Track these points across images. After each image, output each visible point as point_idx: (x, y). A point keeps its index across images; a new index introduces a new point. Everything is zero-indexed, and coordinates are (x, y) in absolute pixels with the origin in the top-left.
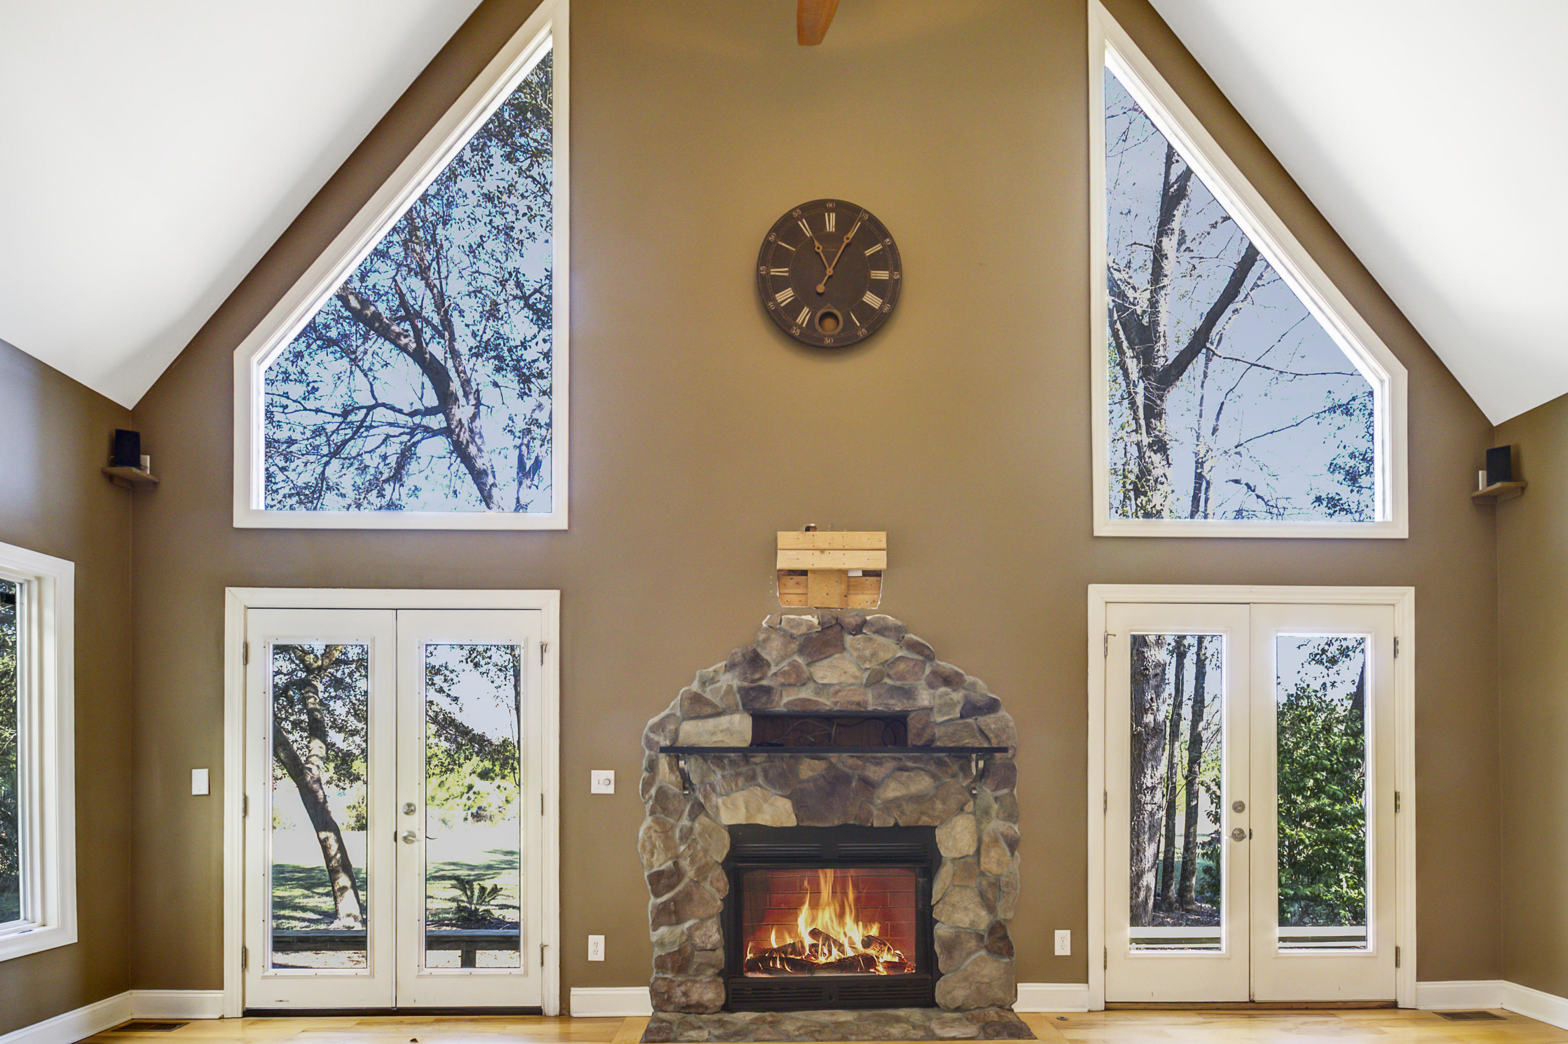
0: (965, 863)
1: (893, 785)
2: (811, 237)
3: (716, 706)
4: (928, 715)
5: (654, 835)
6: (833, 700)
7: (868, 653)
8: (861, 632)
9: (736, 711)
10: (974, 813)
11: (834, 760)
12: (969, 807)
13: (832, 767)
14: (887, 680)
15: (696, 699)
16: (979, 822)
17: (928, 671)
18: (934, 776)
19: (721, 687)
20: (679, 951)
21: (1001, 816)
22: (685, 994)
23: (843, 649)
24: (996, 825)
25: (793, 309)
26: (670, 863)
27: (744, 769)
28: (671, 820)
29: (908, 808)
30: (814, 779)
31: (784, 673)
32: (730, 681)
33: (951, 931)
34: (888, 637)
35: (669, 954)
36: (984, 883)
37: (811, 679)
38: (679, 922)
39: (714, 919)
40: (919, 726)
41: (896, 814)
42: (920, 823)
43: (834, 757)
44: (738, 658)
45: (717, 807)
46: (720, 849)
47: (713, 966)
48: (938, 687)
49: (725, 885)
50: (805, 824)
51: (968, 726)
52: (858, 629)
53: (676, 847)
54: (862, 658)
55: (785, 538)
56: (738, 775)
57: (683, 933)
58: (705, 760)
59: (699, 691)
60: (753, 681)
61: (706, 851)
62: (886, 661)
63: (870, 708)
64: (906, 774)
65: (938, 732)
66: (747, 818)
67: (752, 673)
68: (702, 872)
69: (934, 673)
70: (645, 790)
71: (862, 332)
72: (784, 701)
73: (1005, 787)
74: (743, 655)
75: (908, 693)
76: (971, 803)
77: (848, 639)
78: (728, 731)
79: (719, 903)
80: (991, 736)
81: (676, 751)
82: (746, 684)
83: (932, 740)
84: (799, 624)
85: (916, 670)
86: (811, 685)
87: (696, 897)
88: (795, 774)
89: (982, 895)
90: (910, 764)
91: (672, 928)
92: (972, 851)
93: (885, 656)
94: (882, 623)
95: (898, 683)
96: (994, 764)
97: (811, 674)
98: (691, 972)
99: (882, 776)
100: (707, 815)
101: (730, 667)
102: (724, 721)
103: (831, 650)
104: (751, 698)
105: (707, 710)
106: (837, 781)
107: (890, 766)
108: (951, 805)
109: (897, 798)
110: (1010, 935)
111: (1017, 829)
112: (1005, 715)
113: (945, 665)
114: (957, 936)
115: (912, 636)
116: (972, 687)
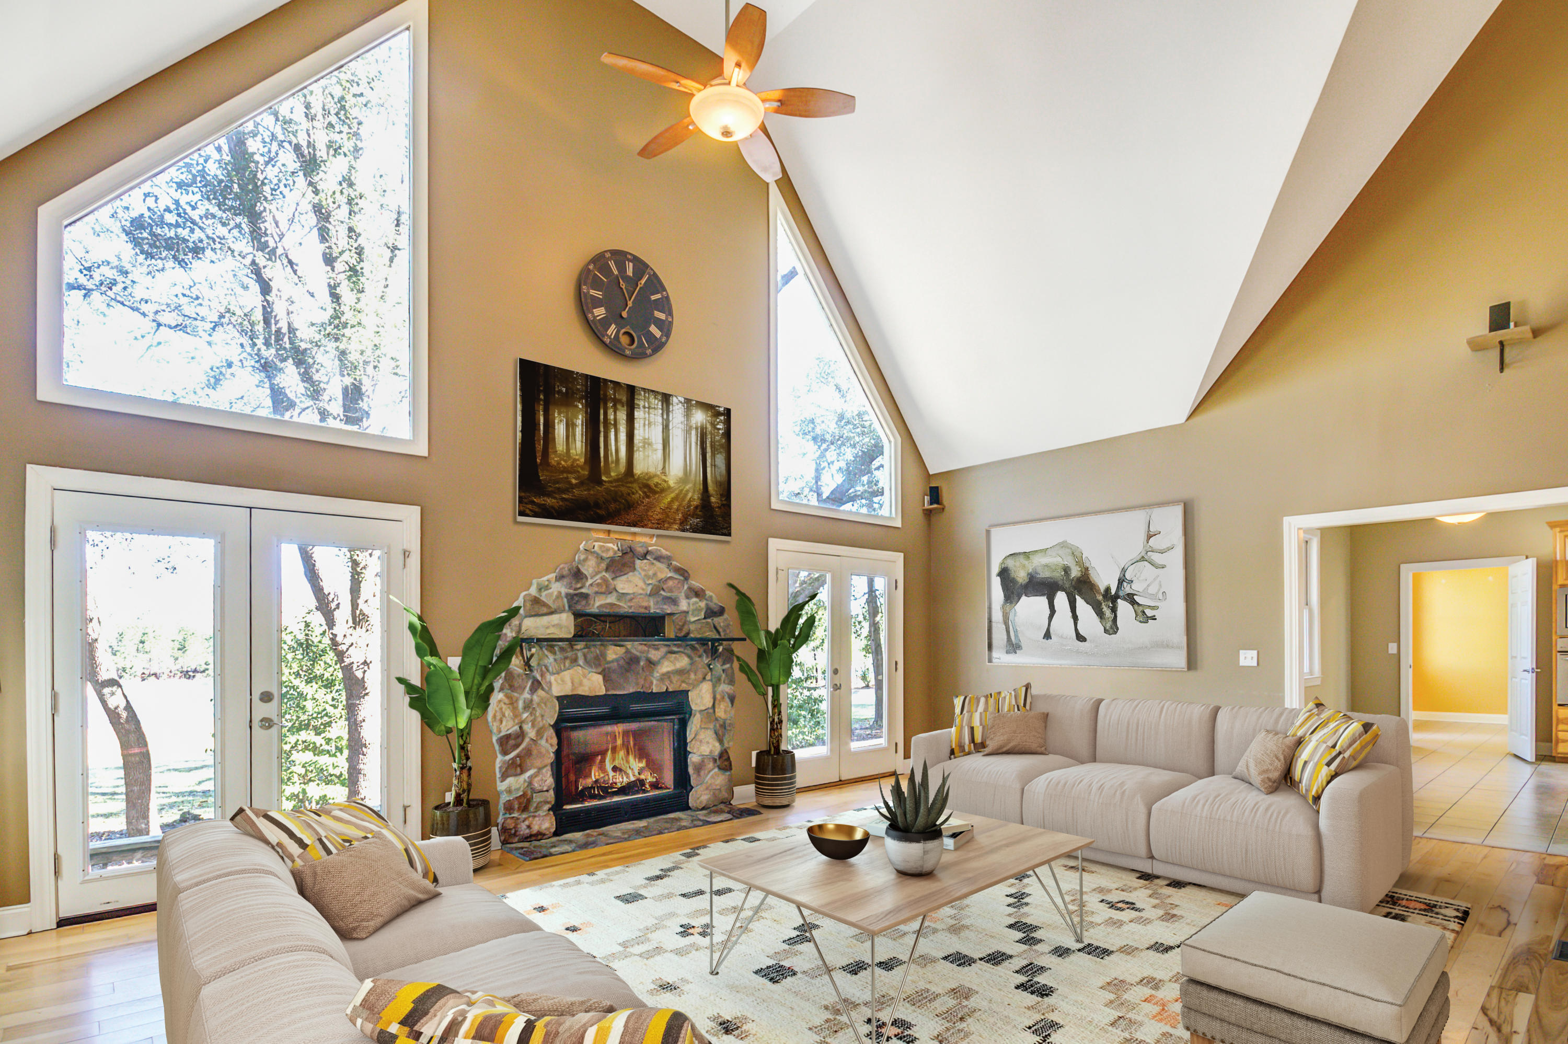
0: (707, 713)
1: (666, 663)
2: (617, 275)
3: (549, 607)
4: (686, 617)
5: (505, 706)
6: (629, 604)
7: (651, 573)
8: (646, 558)
9: (563, 611)
10: (711, 680)
11: (629, 647)
12: (708, 677)
13: (628, 651)
14: (662, 592)
15: (536, 601)
16: (714, 686)
17: (686, 587)
18: (689, 657)
19: (552, 593)
20: (523, 795)
21: (726, 682)
22: (529, 827)
24: (723, 688)
25: (605, 323)
26: (517, 728)
27: (569, 654)
28: (516, 694)
29: (675, 679)
30: (617, 660)
31: (598, 585)
32: (560, 588)
33: (698, 758)
34: (662, 563)
35: (516, 798)
36: (718, 725)
37: (615, 589)
38: (522, 772)
39: (549, 768)
40: (680, 624)
41: (667, 683)
42: (681, 689)
43: (629, 645)
44: (565, 572)
45: (550, 683)
46: (551, 715)
47: (548, 803)
48: (692, 598)
49: (555, 741)
50: (610, 693)
51: (707, 623)
52: (644, 556)
53: (521, 715)
54: (647, 577)
56: (566, 658)
57: (525, 781)
58: (542, 648)
59: (537, 595)
60: (576, 589)
61: (542, 717)
62: (661, 579)
63: (652, 611)
64: (674, 655)
65: (692, 627)
66: (573, 690)
67: (576, 584)
68: (540, 733)
69: (690, 589)
71: (649, 351)
72: (597, 605)
73: (728, 663)
74: (569, 570)
75: (674, 601)
76: (710, 674)
77: (638, 562)
78: (557, 626)
79: (552, 755)
80: (721, 630)
82: (571, 591)
83: (688, 633)
84: (608, 550)
85: (679, 586)
86: (615, 594)
87: (535, 752)
88: (603, 655)
89: (716, 733)
90: (675, 649)
91: (517, 778)
92: (710, 705)
93: (661, 576)
94: (659, 552)
95: (669, 595)
96: (722, 648)
97: (615, 586)
98: (532, 809)
99: (659, 657)
100: (543, 689)
101: (560, 578)
102: (555, 618)
103: (627, 569)
104: (575, 600)
105: (545, 610)
106: (631, 661)
107: (663, 650)
108: (700, 676)
109: (668, 672)
110: (731, 757)
111: (735, 689)
112: (727, 617)
113: (695, 584)
114: (703, 761)
115: (676, 563)
116: (710, 598)
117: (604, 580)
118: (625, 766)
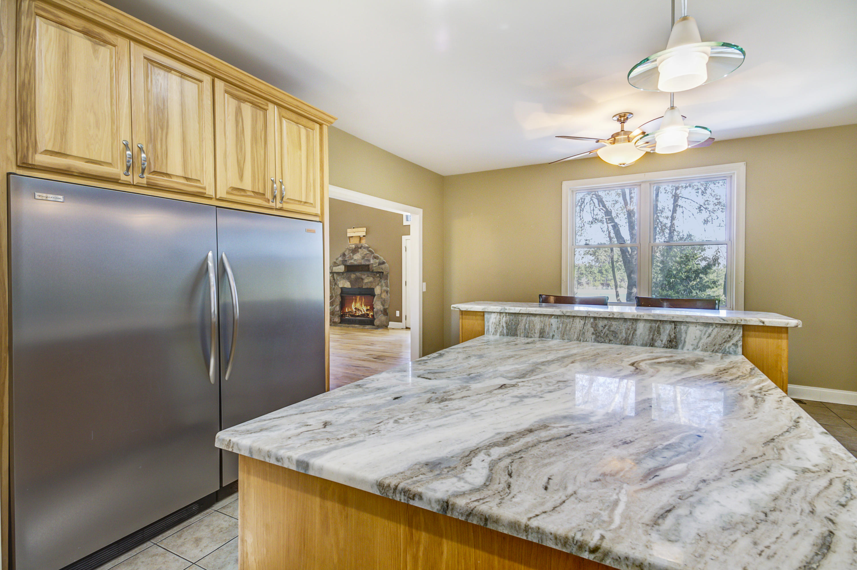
0: (378, 296)
1: (366, 279)
3: (339, 264)
4: (372, 265)
5: (330, 289)
6: (357, 262)
12: (380, 284)
13: (356, 276)
15: (335, 263)
16: (381, 287)
18: (374, 278)
20: (333, 311)
22: (333, 320)
23: (359, 252)
24: (385, 288)
27: (342, 276)
28: (332, 286)
29: (369, 284)
31: (348, 257)
32: (340, 259)
33: (376, 310)
34: (366, 249)
35: (331, 312)
36: (382, 300)
37: (353, 258)
38: (333, 306)
40: (371, 267)
41: (367, 285)
43: (357, 274)
44: (341, 255)
45: (339, 284)
46: (339, 292)
47: (337, 315)
49: (340, 299)
50: (352, 287)
51: (379, 267)
52: (361, 248)
53: (333, 291)
54: (361, 254)
55: (349, 230)
58: (338, 275)
60: (344, 259)
61: (337, 293)
63: (362, 264)
64: (369, 277)
65: (374, 268)
66: (343, 286)
67: (343, 257)
68: (337, 296)
69: (373, 256)
72: (349, 263)
75: (369, 261)
77: (359, 250)
78: (340, 269)
79: (339, 302)
80: (383, 269)
81: (333, 273)
84: (351, 247)
85: (370, 256)
86: (353, 260)
88: (350, 277)
89: (382, 303)
92: (380, 293)
93: (365, 253)
94: (365, 246)
96: (384, 275)
98: (334, 315)
100: (337, 285)
102: (339, 267)
104: (344, 262)
105: (337, 265)
106: (357, 279)
107: (366, 275)
108: (377, 284)
110: (388, 311)
111: (389, 289)
112: (386, 264)
113: (376, 255)
114: (378, 311)
115: (370, 249)
116: (380, 259)
117: (350, 256)
118: (360, 308)
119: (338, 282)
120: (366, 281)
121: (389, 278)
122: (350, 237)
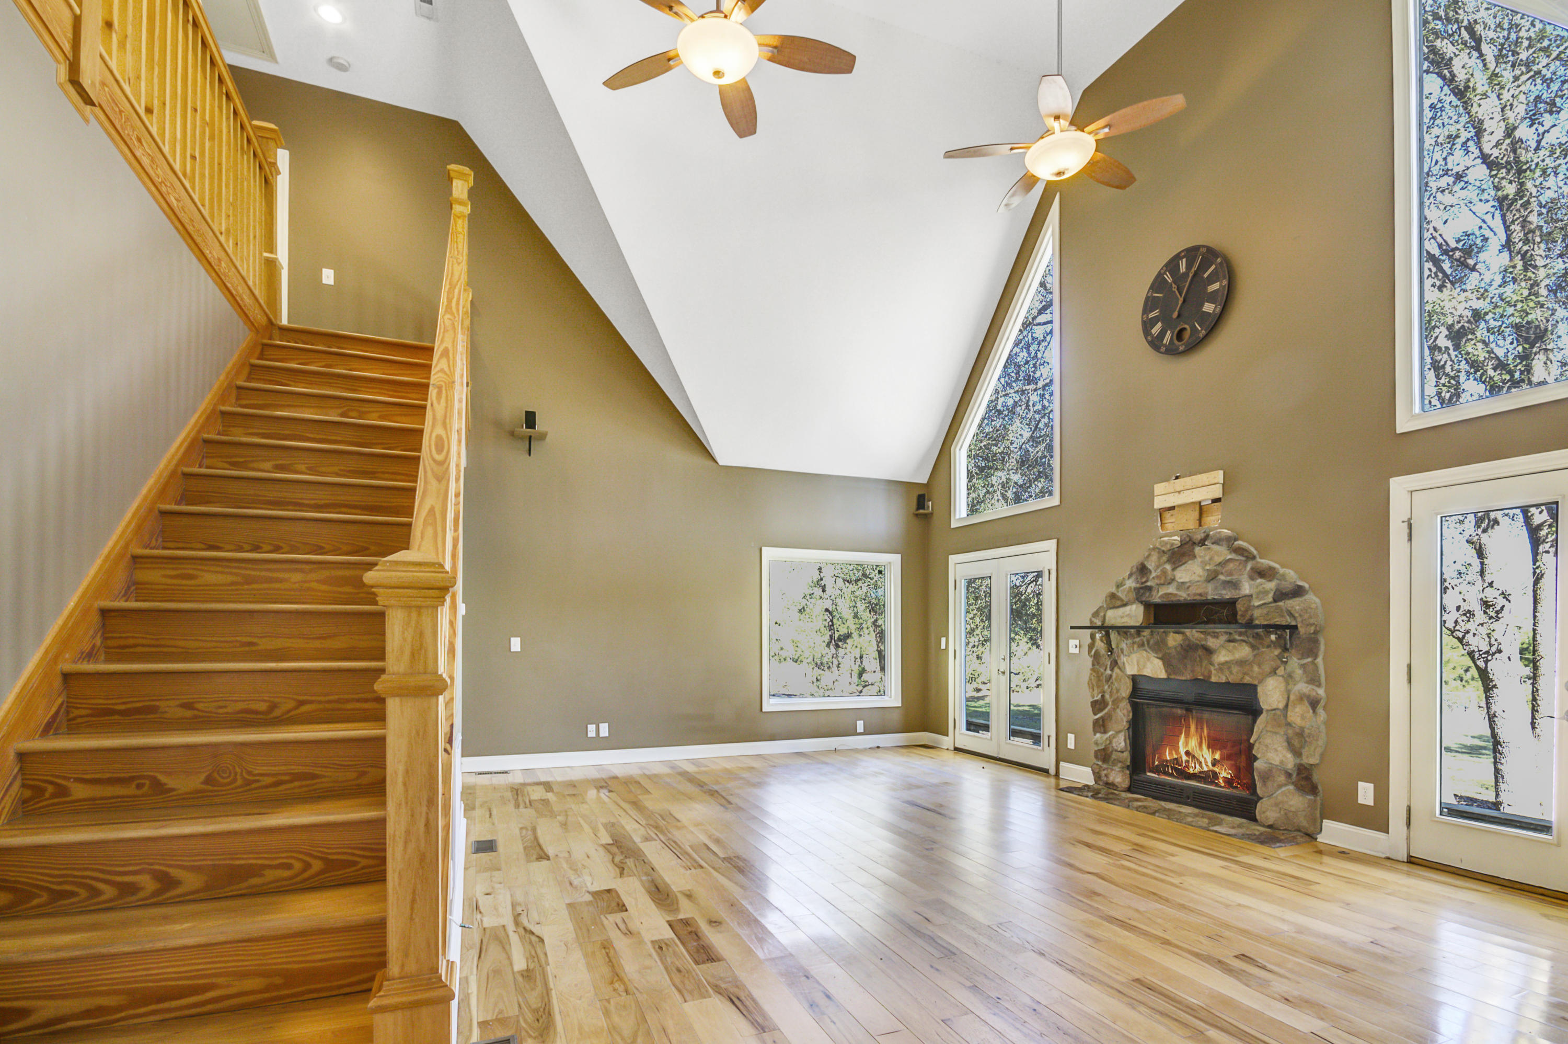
0: (1275, 714)
1: (1223, 652)
2: (1172, 282)
3: (1122, 600)
4: (1250, 601)
5: (1093, 678)
6: (1187, 593)
7: (1207, 558)
8: (1205, 545)
9: (1132, 603)
10: (1282, 676)
11: (1188, 634)
12: (1281, 671)
13: (1186, 638)
14: (1220, 577)
15: (1114, 596)
16: (1288, 684)
17: (1248, 568)
18: (1253, 647)
19: (1126, 588)
20: (1104, 750)
21: (1305, 680)
22: (1106, 776)
23: (1195, 557)
24: (1302, 687)
25: (1162, 334)
26: (1100, 696)
27: (1137, 640)
28: (1101, 670)
29: (1235, 669)
30: (1175, 648)
31: (1157, 577)
32: (1131, 584)
33: (1265, 765)
34: (1222, 545)
35: (1100, 750)
36: (1290, 732)
37: (1173, 580)
38: (1105, 732)
39: (1124, 733)
40: (1242, 609)
41: (1227, 673)
42: (1245, 682)
43: (1188, 632)
44: (1134, 570)
45: (1124, 663)
46: (1125, 690)
47: (1120, 762)
48: (1256, 579)
49: (1128, 712)
50: (1170, 677)
51: (1278, 607)
52: (1202, 542)
53: (1103, 686)
54: (1204, 563)
55: (1159, 488)
56: (1134, 643)
57: (1106, 739)
58: (1119, 634)
59: (1115, 592)
60: (1142, 583)
61: (1118, 691)
62: (1220, 563)
63: (1210, 597)
64: (1234, 644)
65: (1257, 613)
66: (1139, 671)
67: (1141, 579)
68: (1117, 702)
69: (1253, 569)
70: (1089, 652)
71: (1201, 336)
72: (1159, 595)
73: (1308, 657)
74: (1138, 567)
75: (1235, 585)
76: (1282, 668)
77: (1197, 550)
78: (1129, 616)
79: (1125, 723)
80: (1297, 615)
81: (1106, 629)
82: (1138, 585)
83: (1251, 620)
84: (1166, 543)
85: (1240, 567)
86: (1174, 585)
87: (1114, 718)
88: (1164, 642)
89: (1290, 742)
90: (1237, 637)
91: (1103, 735)
92: (1281, 706)
93: (1218, 559)
94: (1218, 536)
95: (1228, 579)
96: (1299, 638)
97: (1174, 576)
98: (1110, 763)
99: (1218, 645)
100: (1120, 668)
101: (1131, 575)
102: (1127, 609)
103: (1187, 559)
104: (1141, 594)
105: (1119, 603)
106: (1189, 649)
107: (1223, 638)
108: (1267, 668)
109: (1227, 662)
110: (1316, 777)
111: (1321, 692)
112: (1311, 598)
113: (1265, 562)
114: (1270, 770)
115: (1240, 543)
116: (1283, 577)
117: (1164, 572)
118: (1197, 753)
119: (1124, 659)
120: (1222, 657)
121: (1322, 647)
122: (1162, 511)
